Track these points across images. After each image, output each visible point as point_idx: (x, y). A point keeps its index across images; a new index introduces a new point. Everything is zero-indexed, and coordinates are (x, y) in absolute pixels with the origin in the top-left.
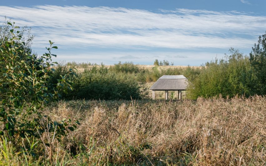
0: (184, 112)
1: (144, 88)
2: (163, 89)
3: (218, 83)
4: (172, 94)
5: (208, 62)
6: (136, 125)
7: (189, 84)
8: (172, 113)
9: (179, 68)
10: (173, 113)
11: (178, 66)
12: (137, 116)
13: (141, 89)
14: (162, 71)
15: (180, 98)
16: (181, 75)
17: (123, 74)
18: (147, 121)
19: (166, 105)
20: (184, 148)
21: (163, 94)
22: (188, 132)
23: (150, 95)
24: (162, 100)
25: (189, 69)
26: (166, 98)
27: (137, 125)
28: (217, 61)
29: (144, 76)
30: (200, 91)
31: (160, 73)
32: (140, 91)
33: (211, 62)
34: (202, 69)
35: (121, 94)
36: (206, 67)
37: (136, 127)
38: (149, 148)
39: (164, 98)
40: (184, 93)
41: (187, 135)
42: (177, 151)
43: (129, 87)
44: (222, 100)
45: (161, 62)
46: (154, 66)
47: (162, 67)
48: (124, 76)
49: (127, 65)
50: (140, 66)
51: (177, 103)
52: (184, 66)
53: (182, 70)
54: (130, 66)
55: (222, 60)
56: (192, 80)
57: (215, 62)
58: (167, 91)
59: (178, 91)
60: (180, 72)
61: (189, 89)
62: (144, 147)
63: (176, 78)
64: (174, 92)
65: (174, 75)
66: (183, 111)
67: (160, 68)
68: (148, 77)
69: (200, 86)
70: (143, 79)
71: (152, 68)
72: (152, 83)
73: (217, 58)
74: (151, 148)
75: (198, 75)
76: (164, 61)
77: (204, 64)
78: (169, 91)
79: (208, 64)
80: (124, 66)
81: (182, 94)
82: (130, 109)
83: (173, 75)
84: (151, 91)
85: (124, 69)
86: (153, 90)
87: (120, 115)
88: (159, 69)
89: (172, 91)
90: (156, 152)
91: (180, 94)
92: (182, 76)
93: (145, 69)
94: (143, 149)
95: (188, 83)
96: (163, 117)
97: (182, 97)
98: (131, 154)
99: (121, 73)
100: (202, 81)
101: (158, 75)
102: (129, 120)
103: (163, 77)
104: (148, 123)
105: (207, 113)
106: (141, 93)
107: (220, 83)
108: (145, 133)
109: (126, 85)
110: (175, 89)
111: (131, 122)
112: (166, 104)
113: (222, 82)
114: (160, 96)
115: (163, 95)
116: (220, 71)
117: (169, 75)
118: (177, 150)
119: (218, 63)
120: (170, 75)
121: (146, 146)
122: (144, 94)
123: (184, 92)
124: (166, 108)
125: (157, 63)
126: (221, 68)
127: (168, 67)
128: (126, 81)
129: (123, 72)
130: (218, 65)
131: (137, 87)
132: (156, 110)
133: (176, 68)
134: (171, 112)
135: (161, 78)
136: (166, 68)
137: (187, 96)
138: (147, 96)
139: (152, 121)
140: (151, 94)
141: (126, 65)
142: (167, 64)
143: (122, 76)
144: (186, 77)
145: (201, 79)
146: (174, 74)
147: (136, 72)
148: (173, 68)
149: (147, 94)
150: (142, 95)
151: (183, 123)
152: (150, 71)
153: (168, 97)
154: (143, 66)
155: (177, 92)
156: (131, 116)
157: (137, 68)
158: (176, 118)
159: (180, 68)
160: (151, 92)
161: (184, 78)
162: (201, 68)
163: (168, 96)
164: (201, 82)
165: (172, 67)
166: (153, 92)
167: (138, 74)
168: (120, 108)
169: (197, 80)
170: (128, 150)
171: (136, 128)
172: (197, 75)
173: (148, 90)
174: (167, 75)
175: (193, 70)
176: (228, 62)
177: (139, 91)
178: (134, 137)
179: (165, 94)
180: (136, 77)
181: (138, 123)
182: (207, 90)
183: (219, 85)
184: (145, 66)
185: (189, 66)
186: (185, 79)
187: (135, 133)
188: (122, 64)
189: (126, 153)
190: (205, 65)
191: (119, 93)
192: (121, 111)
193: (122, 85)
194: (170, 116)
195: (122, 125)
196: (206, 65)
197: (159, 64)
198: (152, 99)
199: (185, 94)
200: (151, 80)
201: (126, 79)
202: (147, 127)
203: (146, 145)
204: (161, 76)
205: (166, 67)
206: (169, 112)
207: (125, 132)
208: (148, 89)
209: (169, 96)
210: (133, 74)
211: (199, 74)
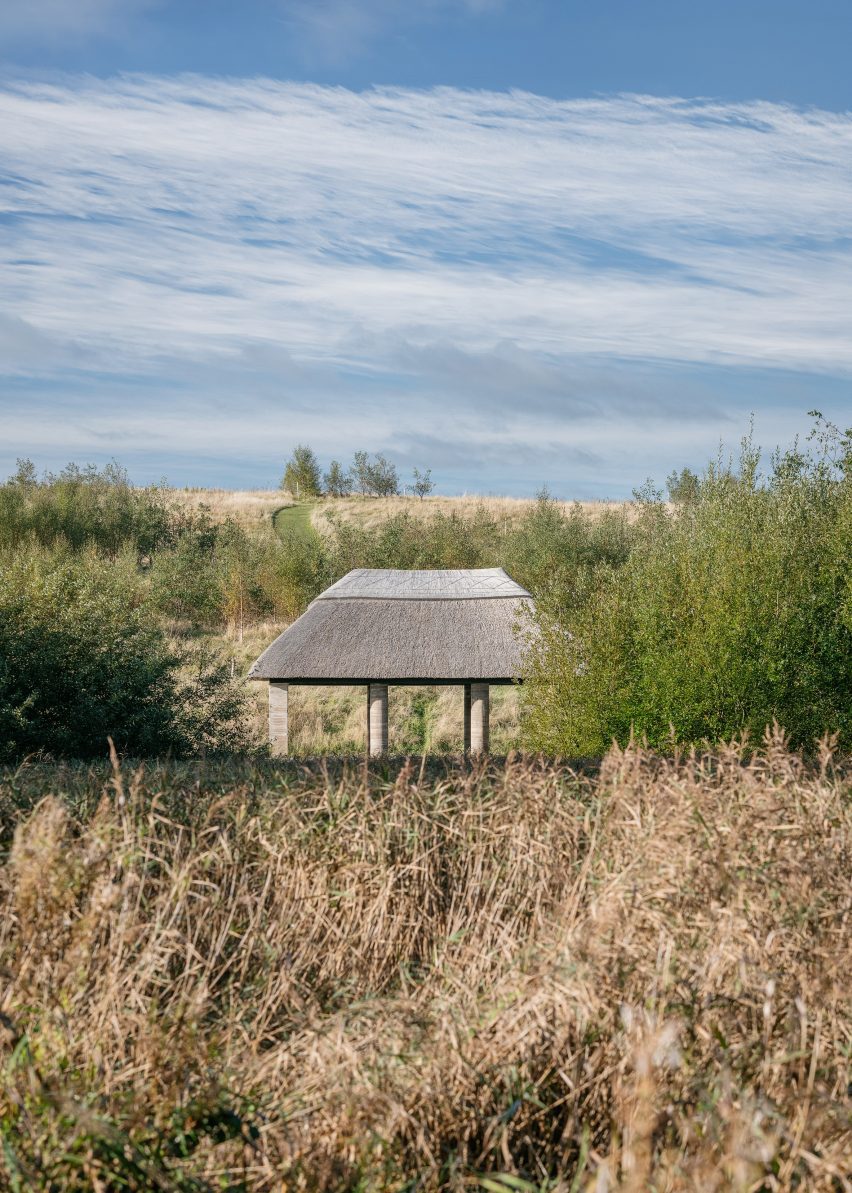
0: (503, 860)
1: (203, 665)
2: (348, 675)
3: (761, 631)
4: (421, 714)
5: (686, 474)
6: (147, 956)
7: (547, 635)
8: (413, 867)
9: (468, 515)
10: (419, 865)
11: (464, 499)
12: (152, 892)
13: (185, 678)
14: (345, 535)
15: (476, 743)
16: (489, 564)
17: (50, 559)
18: (227, 930)
19: (370, 806)
20: (499, 1138)
21: (347, 711)
22: (534, 1016)
23: (252, 721)
24: (341, 765)
25: (545, 520)
26: (375, 745)
27: (152, 961)
28: (752, 465)
29: (208, 571)
30: (625, 693)
31: (332, 550)
32: (177, 690)
33: (711, 472)
34: (645, 521)
35: (29, 713)
36: (670, 507)
37: (147, 976)
38: (236, 1130)
39: (359, 741)
40: (507, 700)
41: (525, 1038)
42: (443, 1156)
43: (91, 660)
44: (786, 765)
45: (335, 469)
46: (282, 499)
47: (341, 504)
48: (56, 577)
49: (81, 491)
50: (179, 496)
51: (451, 791)
52: (512, 504)
53: (491, 527)
54: (102, 499)
55: (795, 462)
56: (572, 605)
57: (736, 471)
58: (377, 686)
59: (461, 689)
60: (477, 542)
61: (547, 675)
62: (199, 1126)
63: (451, 592)
64: (435, 698)
65: (436, 565)
66: (499, 853)
67: (330, 514)
68: (235, 578)
69: (628, 653)
70: (198, 601)
71: (267, 516)
72: (265, 627)
73: (756, 442)
74: (255, 1133)
75: (615, 566)
76: (361, 457)
77: (660, 483)
78: (395, 692)
79: (686, 488)
80: (60, 502)
81: (494, 708)
82: (97, 838)
83: (423, 567)
84: (257, 685)
85: (54, 520)
86: (273, 681)
87: (24, 882)
88: (320, 520)
89: (416, 689)
90: (287, 1164)
91: (477, 707)
92: (491, 581)
93: (218, 518)
94: (192, 1143)
95: (535, 631)
96: (350, 892)
97: (492, 737)
98: (102, 1177)
99: (35, 550)
100: (644, 612)
101: (315, 570)
102: (89, 920)
103: (348, 586)
104: (232, 943)
105: (672, 871)
106: (187, 707)
107: (777, 632)
108: (210, 1017)
109: (73, 641)
110: (439, 674)
111: (104, 937)
112: (375, 796)
113: (793, 619)
114: (329, 728)
115: (350, 719)
116: (780, 545)
117: (395, 573)
118: (447, 1146)
119: (765, 477)
120: (406, 564)
121: (213, 1121)
122: (204, 711)
123: (509, 693)
124: (372, 828)
125: (305, 475)
126: (781, 518)
127: (387, 508)
128: (69, 614)
129: (46, 542)
130: (765, 495)
131: (155, 657)
132: (300, 843)
133: (447, 514)
134: (408, 860)
135: (337, 589)
136: (375, 514)
137: (530, 728)
138: (230, 724)
139: (262, 930)
140: (262, 708)
141: (72, 488)
142: (384, 486)
143: (45, 573)
144: (525, 585)
145: (632, 597)
146: (434, 563)
147: (146, 546)
148: (424, 511)
149: (229, 710)
150: (190, 723)
151: (494, 942)
152: (250, 535)
153: (385, 735)
154: (199, 499)
155: (452, 697)
156: (104, 892)
157: (151, 511)
158: (443, 906)
159: (481, 512)
160: (263, 699)
161: (511, 587)
162: (633, 518)
163: (385, 728)
164: (634, 625)
165: (419, 505)
166: (277, 698)
167: (164, 559)
168: (26, 832)
169: (608, 605)
170: (81, 1150)
171: (140, 984)
172: (603, 570)
173: (235, 683)
174: (381, 564)
175: (576, 528)
176: (838, 475)
177: (168, 693)
178: (127, 1052)
179: (364, 708)
180: (147, 582)
181: (154, 944)
182: (681, 682)
183: (770, 645)
184: (213, 501)
185: (543, 498)
186: (516, 602)
187: (133, 1016)
188: (39, 479)
189: (69, 1174)
190: (666, 496)
191: (18, 703)
192: (30, 854)
193: (39, 640)
194: (397, 886)
195: (37, 961)
196: (673, 493)
197: (324, 489)
198: (264, 751)
199: (514, 711)
200: (260, 605)
201: (72, 596)
202: (227, 974)
203: (216, 1111)
204: (338, 576)
205: (370, 506)
206: (391, 861)
207: (58, 1012)
208: (239, 672)
209: (392, 730)
210: (127, 558)
211: (616, 559)
